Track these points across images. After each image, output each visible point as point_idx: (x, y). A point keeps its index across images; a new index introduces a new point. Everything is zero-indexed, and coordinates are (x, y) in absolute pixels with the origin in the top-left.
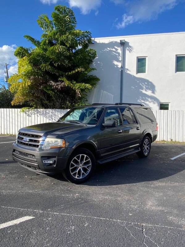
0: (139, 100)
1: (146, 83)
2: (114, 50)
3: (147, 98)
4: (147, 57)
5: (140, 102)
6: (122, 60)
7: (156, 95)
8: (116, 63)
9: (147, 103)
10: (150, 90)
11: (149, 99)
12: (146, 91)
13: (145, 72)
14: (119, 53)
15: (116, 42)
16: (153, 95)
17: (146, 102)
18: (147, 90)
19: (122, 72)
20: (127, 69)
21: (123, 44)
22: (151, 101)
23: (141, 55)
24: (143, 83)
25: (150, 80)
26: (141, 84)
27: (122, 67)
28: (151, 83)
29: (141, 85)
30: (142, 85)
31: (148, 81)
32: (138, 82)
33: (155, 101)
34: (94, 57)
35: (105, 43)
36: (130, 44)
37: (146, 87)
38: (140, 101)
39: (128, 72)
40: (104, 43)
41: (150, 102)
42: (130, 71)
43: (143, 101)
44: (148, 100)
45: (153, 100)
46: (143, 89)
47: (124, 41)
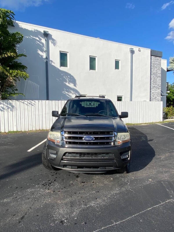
0: (63, 92)
1: (69, 77)
2: (37, 39)
3: (70, 90)
5: (64, 93)
7: (77, 88)
8: (40, 53)
9: (70, 94)
10: (72, 83)
11: (72, 91)
12: (69, 83)
13: (67, 66)
14: (43, 44)
15: (40, 32)
16: (75, 87)
18: (70, 83)
19: (47, 63)
20: (52, 61)
22: (74, 93)
24: (66, 77)
25: (72, 74)
26: (64, 77)
27: (46, 58)
28: (72, 76)
29: (64, 78)
30: (65, 78)
31: (70, 75)
32: (62, 74)
33: (76, 93)
35: (28, 30)
36: (53, 37)
37: (69, 80)
38: (65, 92)
40: (27, 29)
41: (73, 94)
42: (54, 63)
43: (67, 93)
44: (71, 92)
45: (75, 92)
46: (66, 82)
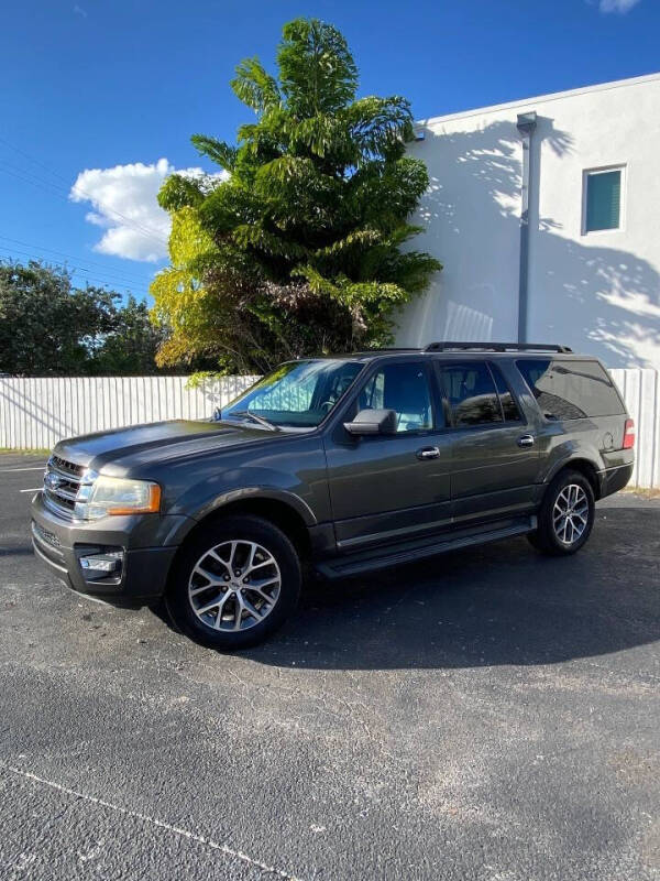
0: (593, 333)
1: (623, 267)
2: (498, 153)
3: (627, 324)
4: (625, 165)
5: (597, 339)
6: (527, 184)
8: (503, 200)
9: (628, 341)
10: (640, 292)
11: (637, 328)
12: (622, 295)
13: (615, 225)
14: (515, 164)
15: (506, 124)
16: (651, 309)
17: (623, 341)
18: (629, 294)
19: (525, 231)
20: (550, 222)
21: (530, 128)
22: (646, 336)
23: (600, 160)
24: (611, 269)
25: (640, 255)
26: (601, 271)
27: (525, 215)
28: (644, 264)
29: (602, 277)
30: (606, 276)
31: (629, 259)
32: (590, 263)
34: (422, 188)
35: (462, 134)
36: (556, 126)
37: (621, 280)
38: (601, 336)
39: (553, 230)
40: (460, 131)
41: (639, 339)
42: (560, 226)
43: (609, 336)
44: (630, 333)
45: (653, 330)
46: (610, 292)
47: (532, 117)
